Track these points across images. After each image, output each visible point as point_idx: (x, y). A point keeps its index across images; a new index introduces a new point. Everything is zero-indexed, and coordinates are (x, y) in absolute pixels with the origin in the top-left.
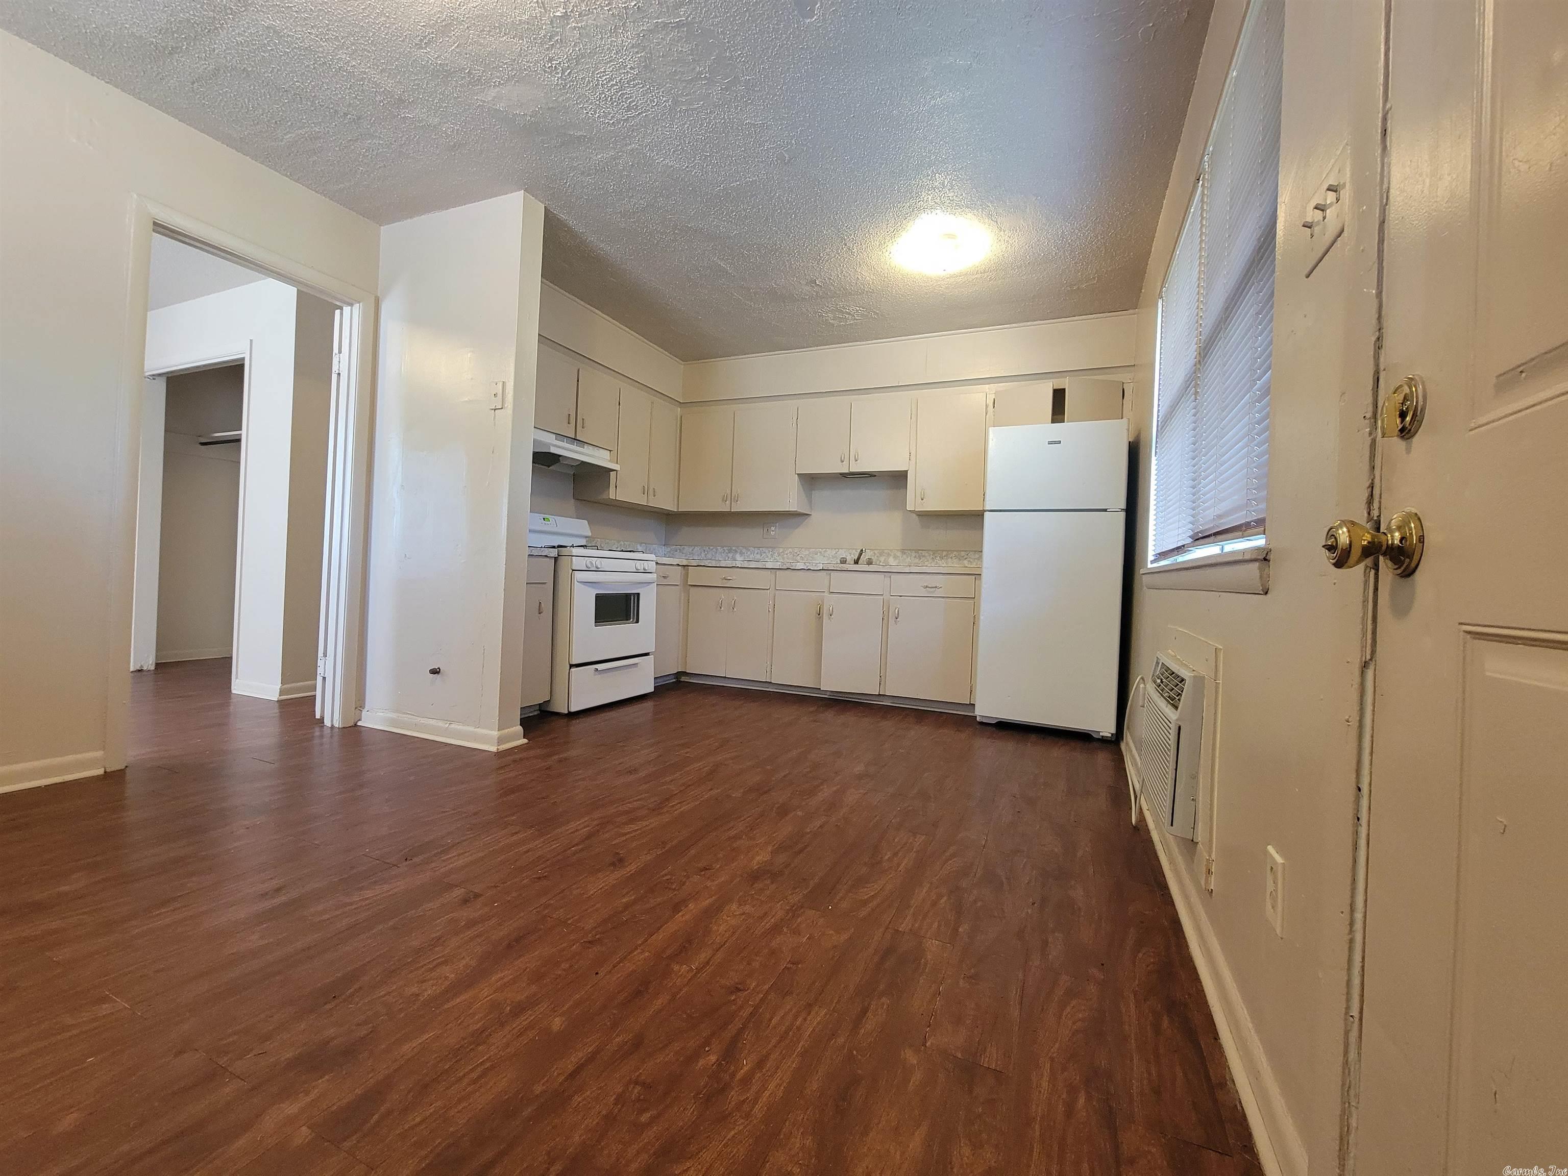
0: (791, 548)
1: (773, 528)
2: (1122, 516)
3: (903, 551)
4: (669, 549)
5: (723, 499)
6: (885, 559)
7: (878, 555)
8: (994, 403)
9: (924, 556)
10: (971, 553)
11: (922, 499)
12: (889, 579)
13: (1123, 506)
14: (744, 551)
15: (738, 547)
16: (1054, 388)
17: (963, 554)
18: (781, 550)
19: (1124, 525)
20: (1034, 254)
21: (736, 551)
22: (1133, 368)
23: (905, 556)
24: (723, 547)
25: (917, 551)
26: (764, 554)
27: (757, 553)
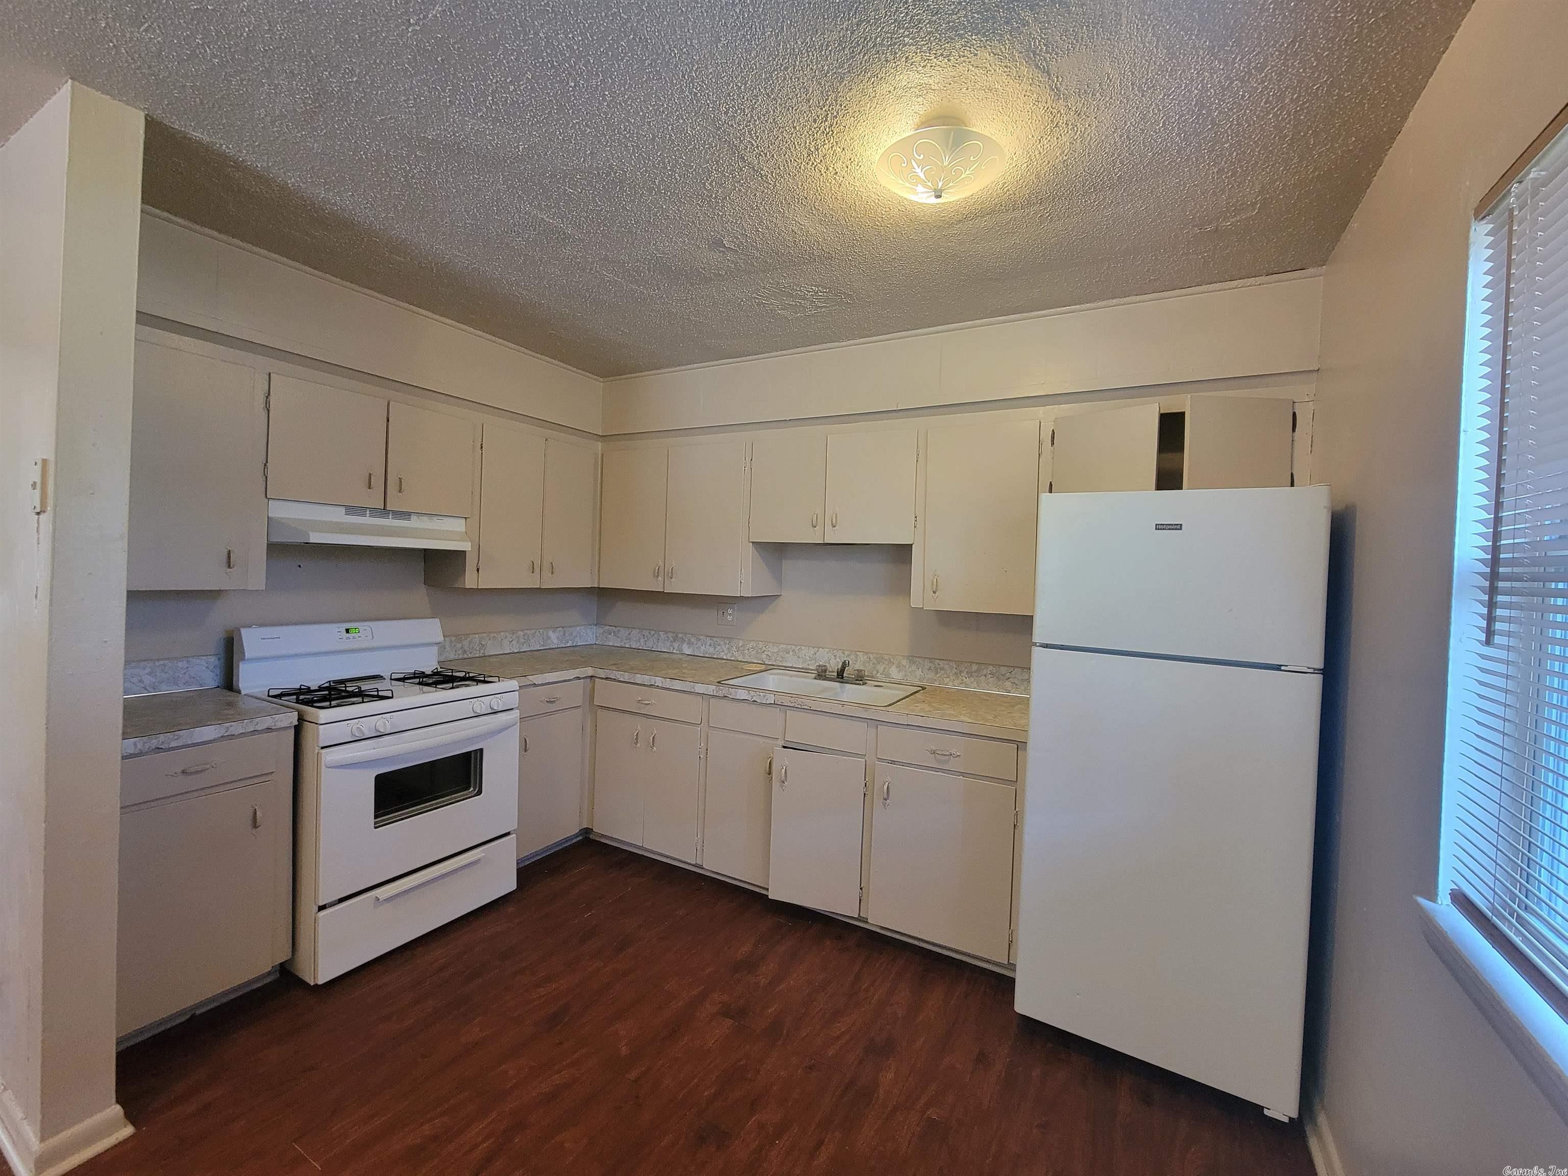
0: (753, 641)
1: (730, 611)
2: (1316, 681)
3: (912, 658)
4: (601, 631)
5: (654, 574)
6: (885, 668)
7: (875, 661)
8: (1053, 438)
9: (942, 669)
10: (1016, 670)
11: (934, 592)
12: (875, 730)
13: (1320, 664)
14: (693, 640)
15: (685, 634)
16: (1162, 412)
17: (1003, 670)
18: (741, 644)
19: (1320, 698)
20: (1132, 154)
21: (683, 640)
22: (1315, 375)
23: (914, 667)
24: (666, 632)
25: (931, 660)
26: (719, 647)
27: (710, 645)
